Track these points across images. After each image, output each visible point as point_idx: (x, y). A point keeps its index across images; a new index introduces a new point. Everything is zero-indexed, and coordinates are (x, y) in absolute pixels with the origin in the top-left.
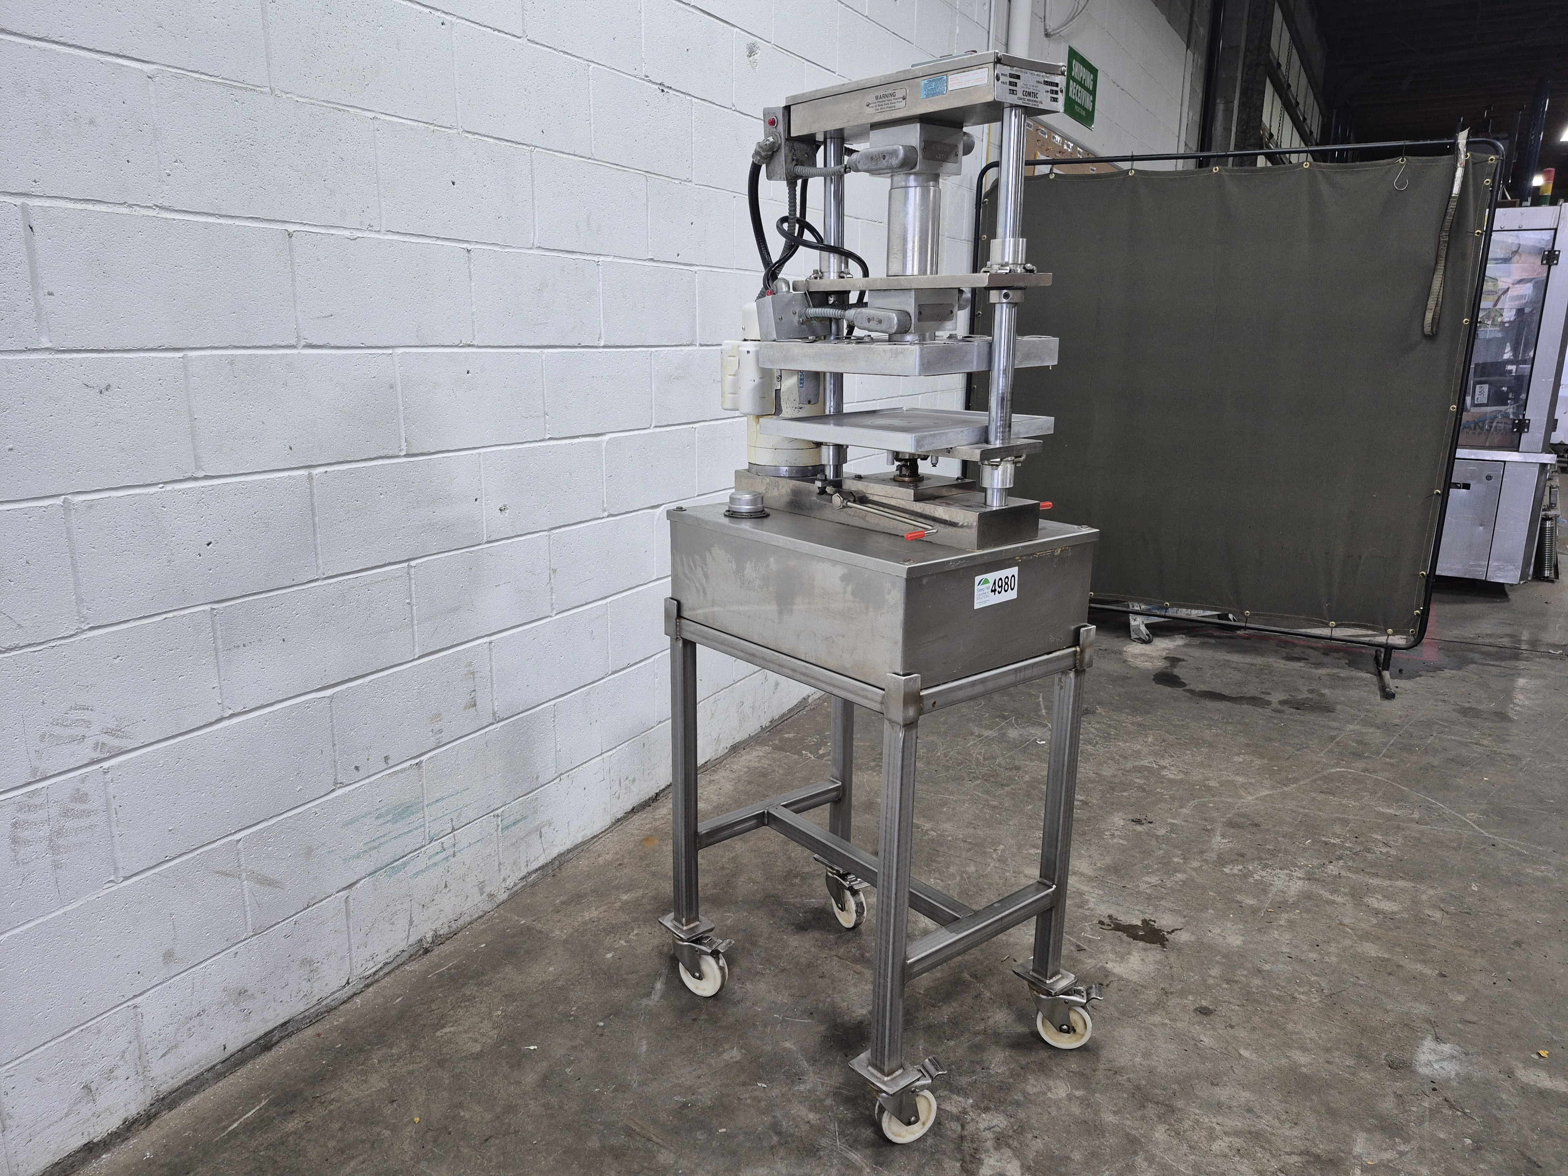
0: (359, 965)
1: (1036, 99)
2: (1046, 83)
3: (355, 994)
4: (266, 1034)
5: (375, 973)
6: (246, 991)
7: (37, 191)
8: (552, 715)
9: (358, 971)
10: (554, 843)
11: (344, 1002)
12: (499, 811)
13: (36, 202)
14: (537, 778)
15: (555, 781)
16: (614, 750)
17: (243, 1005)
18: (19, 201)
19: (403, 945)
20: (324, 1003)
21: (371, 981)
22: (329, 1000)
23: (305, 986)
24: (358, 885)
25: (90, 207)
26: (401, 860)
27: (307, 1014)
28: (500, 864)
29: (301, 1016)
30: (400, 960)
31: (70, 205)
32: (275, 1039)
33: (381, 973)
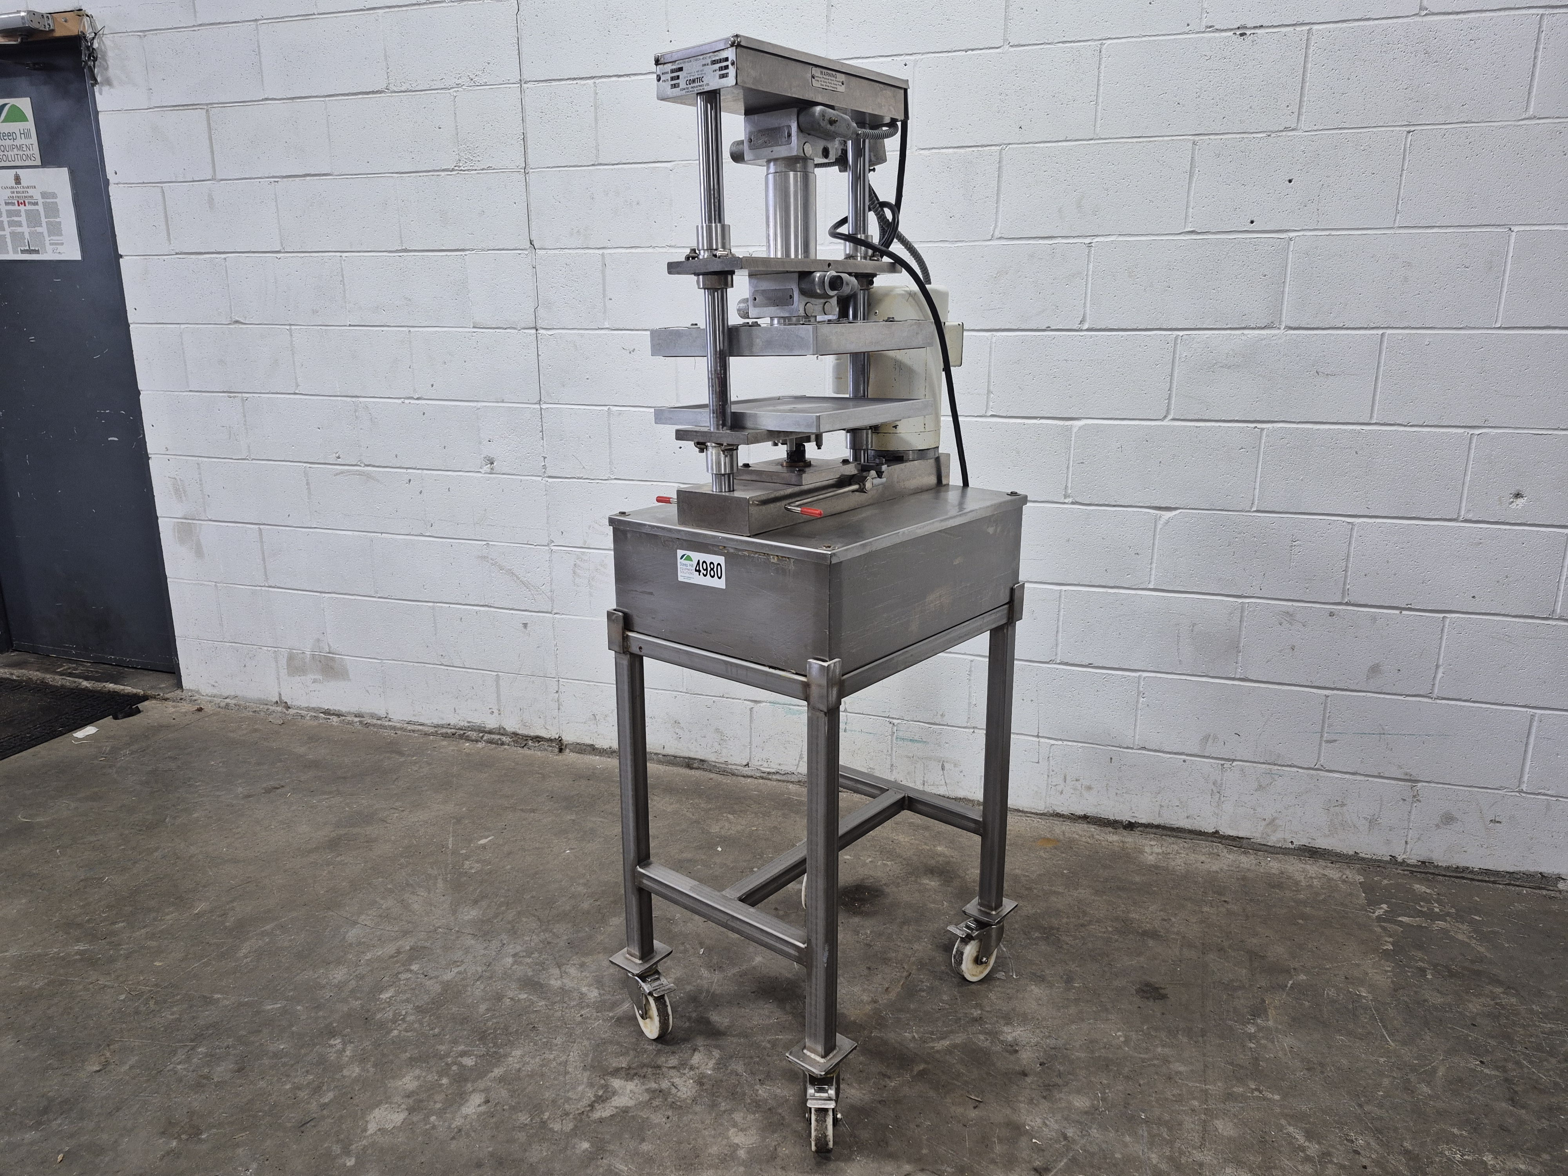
0: (756, 759)
1: (701, 83)
2: (714, 62)
3: (752, 777)
4: (690, 758)
5: (769, 773)
6: (679, 723)
7: (609, 245)
8: (968, 669)
9: (755, 763)
10: (959, 784)
11: (744, 776)
12: (895, 721)
13: (609, 251)
14: (942, 715)
15: (967, 730)
16: (1060, 742)
17: (677, 731)
18: (601, 251)
19: (792, 769)
20: (730, 767)
21: (766, 776)
22: (734, 767)
23: (717, 747)
24: (762, 705)
25: (633, 250)
26: (797, 707)
27: (717, 764)
28: (892, 765)
29: (714, 764)
30: (789, 778)
31: (623, 251)
32: (695, 765)
33: (774, 777)
